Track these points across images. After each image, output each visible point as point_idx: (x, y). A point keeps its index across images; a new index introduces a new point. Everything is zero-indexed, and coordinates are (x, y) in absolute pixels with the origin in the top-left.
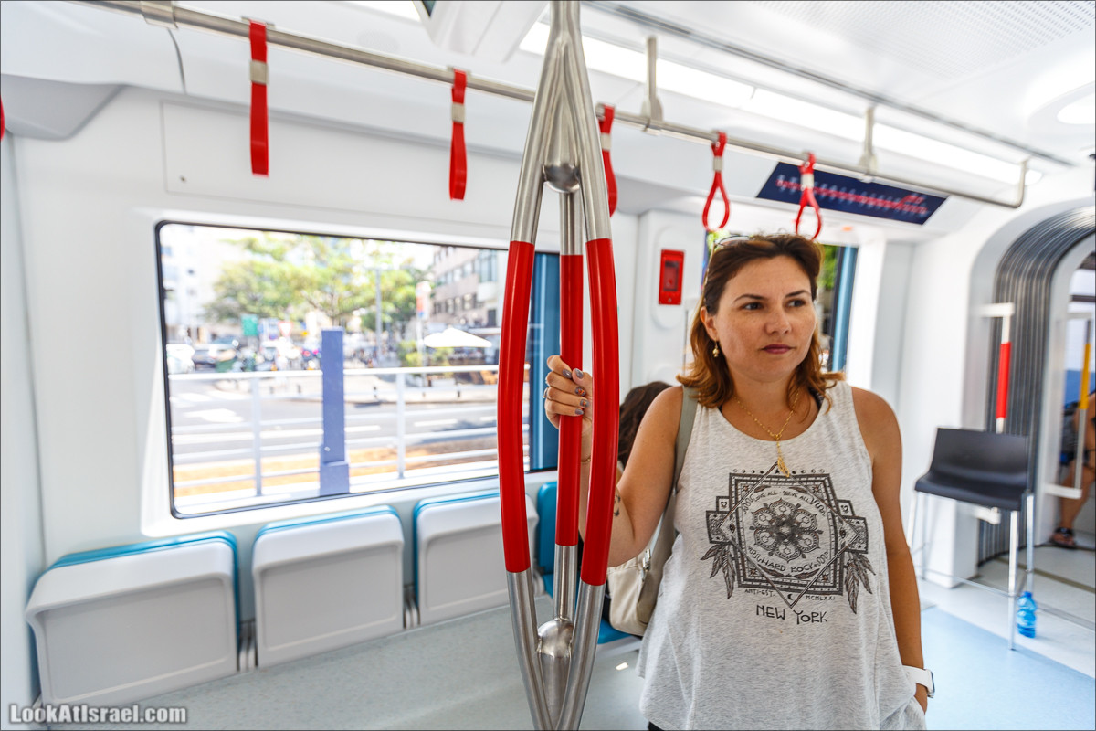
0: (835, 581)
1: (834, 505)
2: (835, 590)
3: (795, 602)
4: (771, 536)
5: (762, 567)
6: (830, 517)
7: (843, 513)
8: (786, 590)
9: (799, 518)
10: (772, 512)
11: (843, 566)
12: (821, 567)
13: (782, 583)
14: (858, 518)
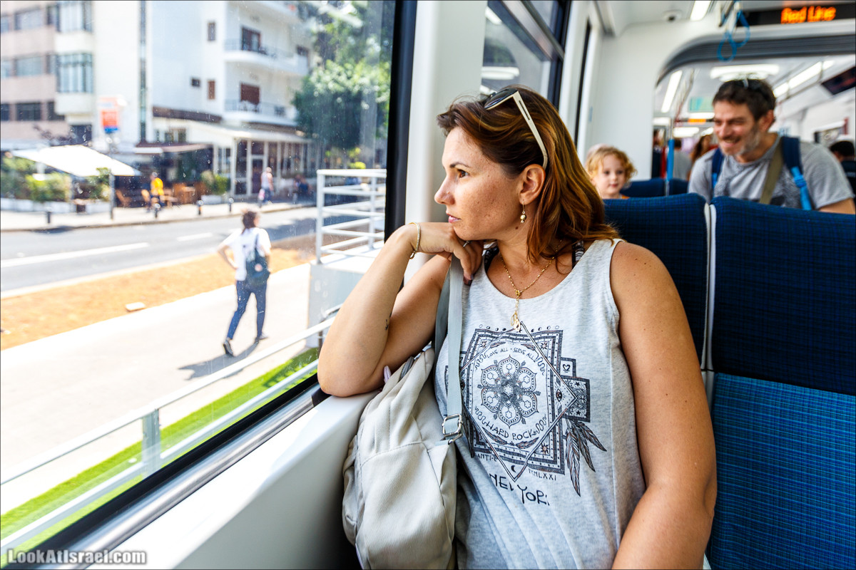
0: (555, 455)
1: (555, 363)
2: (556, 466)
3: (519, 476)
4: (496, 396)
5: (486, 431)
6: (549, 376)
7: (562, 373)
8: (510, 460)
9: (521, 377)
10: (499, 370)
11: (562, 437)
12: (541, 435)
13: (506, 452)
14: (578, 379)
